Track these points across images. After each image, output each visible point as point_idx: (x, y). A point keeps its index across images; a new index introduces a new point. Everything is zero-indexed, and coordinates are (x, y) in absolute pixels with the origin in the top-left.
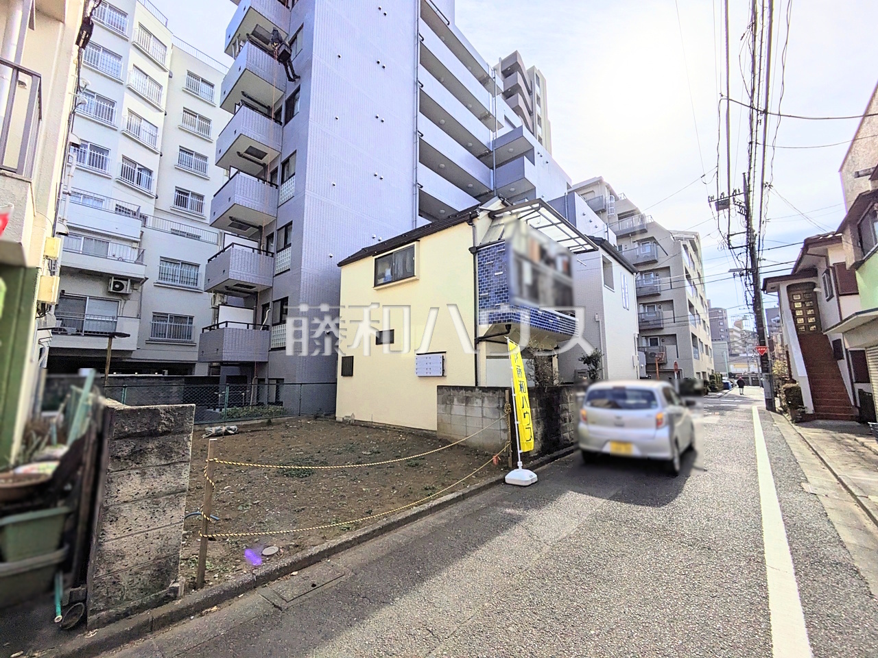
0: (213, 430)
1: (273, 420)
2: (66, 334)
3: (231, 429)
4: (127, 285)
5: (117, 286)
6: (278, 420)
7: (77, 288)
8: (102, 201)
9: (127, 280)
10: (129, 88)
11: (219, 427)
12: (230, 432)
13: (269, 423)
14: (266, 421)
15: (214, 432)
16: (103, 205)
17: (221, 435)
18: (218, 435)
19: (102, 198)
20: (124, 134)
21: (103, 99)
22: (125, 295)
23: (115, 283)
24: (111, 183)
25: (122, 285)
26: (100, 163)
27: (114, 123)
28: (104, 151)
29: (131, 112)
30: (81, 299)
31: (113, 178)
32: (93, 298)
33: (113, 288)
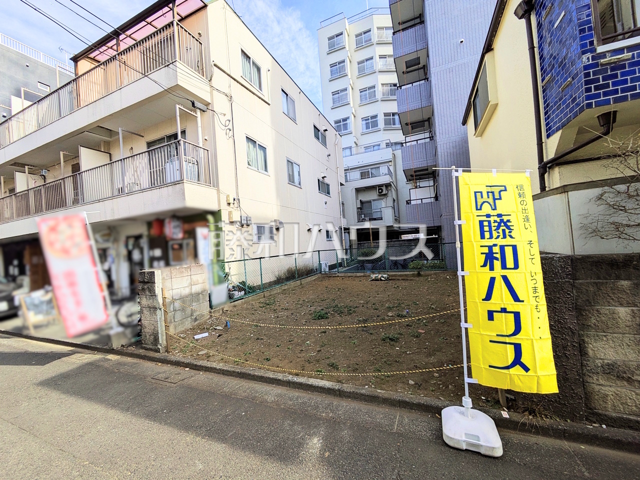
0: (373, 276)
1: (422, 273)
3: (383, 277)
4: (384, 188)
5: (380, 191)
8: (379, 145)
9: (383, 186)
10: (380, 72)
11: (376, 275)
12: (383, 279)
13: (419, 275)
14: (416, 273)
15: (374, 278)
16: (381, 147)
17: (378, 280)
18: (376, 280)
19: (379, 143)
20: (382, 100)
21: (370, 88)
22: (385, 195)
23: (379, 190)
24: (382, 132)
25: (382, 190)
26: (375, 124)
27: (377, 97)
28: (376, 116)
29: (382, 84)
30: (370, 202)
31: (382, 129)
32: (374, 200)
33: (379, 192)
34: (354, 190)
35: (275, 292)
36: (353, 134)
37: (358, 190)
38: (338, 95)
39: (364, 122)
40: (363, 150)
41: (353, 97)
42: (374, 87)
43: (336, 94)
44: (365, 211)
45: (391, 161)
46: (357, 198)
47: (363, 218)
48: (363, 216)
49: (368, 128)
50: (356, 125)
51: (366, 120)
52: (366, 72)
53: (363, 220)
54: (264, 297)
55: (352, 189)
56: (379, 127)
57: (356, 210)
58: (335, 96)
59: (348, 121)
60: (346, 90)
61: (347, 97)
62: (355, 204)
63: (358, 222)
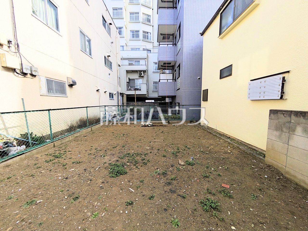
2: (131, 90)
3: (149, 124)
4: (142, 73)
6: (172, 122)
7: (132, 76)
9: (142, 71)
10: (142, 5)
16: (140, 50)
18: (145, 126)
19: (140, 47)
20: (142, 23)
21: (136, 13)
22: (143, 77)
23: (140, 73)
24: (141, 41)
25: (141, 73)
26: (138, 36)
27: (139, 20)
28: (138, 31)
29: (143, 14)
30: (134, 80)
31: (141, 40)
32: (136, 79)
33: (140, 75)
34: (126, 71)
35: (67, 140)
36: (125, 38)
37: (128, 72)
38: (116, 11)
39: (132, 33)
40: (130, 49)
41: (126, 15)
42: (138, 13)
43: (115, 10)
44: (131, 84)
45: (146, 59)
46: (127, 77)
47: (130, 88)
48: (130, 87)
49: (133, 37)
50: (127, 33)
51: (133, 32)
52: (134, 2)
53: (130, 90)
54: (54, 146)
55: (124, 71)
56: (140, 38)
57: (126, 83)
58: (114, 11)
59: (122, 30)
60: (121, 9)
61: (122, 14)
62: (126, 80)
63: (127, 90)
